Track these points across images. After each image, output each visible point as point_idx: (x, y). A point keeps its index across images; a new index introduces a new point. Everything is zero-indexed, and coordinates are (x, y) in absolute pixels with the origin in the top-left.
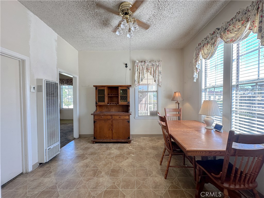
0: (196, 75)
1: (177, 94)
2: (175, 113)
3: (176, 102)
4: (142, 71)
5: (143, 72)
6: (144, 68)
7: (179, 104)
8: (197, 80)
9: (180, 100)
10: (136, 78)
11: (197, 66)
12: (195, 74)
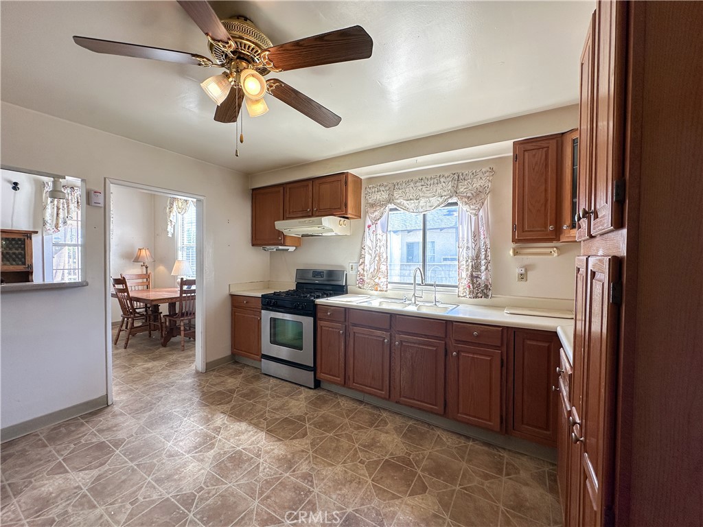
0: (170, 229)
1: (143, 252)
2: (140, 281)
3: (142, 264)
4: (66, 206)
5: (68, 206)
6: (72, 200)
7: (147, 268)
8: (173, 235)
9: (148, 261)
10: (48, 217)
11: (171, 218)
12: (169, 227)
